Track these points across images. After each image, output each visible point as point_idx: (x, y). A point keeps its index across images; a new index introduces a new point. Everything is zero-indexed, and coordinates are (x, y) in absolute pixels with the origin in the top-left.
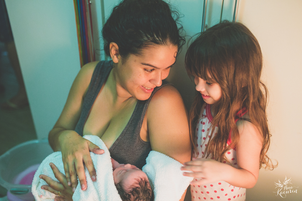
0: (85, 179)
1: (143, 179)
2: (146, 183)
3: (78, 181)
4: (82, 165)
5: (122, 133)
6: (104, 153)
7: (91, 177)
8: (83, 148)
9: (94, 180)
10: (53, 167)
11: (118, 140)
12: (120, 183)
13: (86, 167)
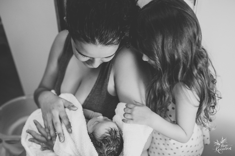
0: (62, 132)
1: (113, 129)
2: (116, 132)
3: (56, 134)
4: (58, 120)
5: (92, 91)
6: (77, 109)
7: (67, 129)
8: (59, 106)
9: (70, 132)
10: (36, 123)
11: (88, 97)
12: (93, 133)
13: (62, 122)
